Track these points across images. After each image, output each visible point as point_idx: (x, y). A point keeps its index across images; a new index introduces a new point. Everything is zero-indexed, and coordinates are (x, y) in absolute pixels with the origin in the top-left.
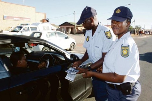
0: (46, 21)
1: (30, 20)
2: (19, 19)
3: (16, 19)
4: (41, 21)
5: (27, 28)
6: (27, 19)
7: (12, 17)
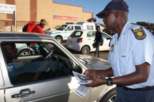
0: (93, 21)
1: (77, 19)
2: (67, 18)
3: (65, 18)
4: (88, 20)
5: (72, 27)
6: (74, 19)
7: (61, 17)
